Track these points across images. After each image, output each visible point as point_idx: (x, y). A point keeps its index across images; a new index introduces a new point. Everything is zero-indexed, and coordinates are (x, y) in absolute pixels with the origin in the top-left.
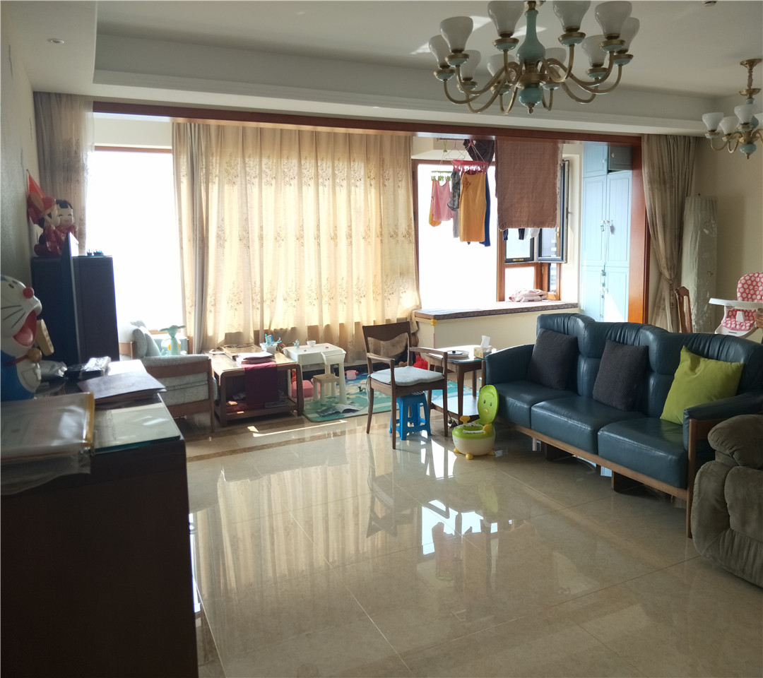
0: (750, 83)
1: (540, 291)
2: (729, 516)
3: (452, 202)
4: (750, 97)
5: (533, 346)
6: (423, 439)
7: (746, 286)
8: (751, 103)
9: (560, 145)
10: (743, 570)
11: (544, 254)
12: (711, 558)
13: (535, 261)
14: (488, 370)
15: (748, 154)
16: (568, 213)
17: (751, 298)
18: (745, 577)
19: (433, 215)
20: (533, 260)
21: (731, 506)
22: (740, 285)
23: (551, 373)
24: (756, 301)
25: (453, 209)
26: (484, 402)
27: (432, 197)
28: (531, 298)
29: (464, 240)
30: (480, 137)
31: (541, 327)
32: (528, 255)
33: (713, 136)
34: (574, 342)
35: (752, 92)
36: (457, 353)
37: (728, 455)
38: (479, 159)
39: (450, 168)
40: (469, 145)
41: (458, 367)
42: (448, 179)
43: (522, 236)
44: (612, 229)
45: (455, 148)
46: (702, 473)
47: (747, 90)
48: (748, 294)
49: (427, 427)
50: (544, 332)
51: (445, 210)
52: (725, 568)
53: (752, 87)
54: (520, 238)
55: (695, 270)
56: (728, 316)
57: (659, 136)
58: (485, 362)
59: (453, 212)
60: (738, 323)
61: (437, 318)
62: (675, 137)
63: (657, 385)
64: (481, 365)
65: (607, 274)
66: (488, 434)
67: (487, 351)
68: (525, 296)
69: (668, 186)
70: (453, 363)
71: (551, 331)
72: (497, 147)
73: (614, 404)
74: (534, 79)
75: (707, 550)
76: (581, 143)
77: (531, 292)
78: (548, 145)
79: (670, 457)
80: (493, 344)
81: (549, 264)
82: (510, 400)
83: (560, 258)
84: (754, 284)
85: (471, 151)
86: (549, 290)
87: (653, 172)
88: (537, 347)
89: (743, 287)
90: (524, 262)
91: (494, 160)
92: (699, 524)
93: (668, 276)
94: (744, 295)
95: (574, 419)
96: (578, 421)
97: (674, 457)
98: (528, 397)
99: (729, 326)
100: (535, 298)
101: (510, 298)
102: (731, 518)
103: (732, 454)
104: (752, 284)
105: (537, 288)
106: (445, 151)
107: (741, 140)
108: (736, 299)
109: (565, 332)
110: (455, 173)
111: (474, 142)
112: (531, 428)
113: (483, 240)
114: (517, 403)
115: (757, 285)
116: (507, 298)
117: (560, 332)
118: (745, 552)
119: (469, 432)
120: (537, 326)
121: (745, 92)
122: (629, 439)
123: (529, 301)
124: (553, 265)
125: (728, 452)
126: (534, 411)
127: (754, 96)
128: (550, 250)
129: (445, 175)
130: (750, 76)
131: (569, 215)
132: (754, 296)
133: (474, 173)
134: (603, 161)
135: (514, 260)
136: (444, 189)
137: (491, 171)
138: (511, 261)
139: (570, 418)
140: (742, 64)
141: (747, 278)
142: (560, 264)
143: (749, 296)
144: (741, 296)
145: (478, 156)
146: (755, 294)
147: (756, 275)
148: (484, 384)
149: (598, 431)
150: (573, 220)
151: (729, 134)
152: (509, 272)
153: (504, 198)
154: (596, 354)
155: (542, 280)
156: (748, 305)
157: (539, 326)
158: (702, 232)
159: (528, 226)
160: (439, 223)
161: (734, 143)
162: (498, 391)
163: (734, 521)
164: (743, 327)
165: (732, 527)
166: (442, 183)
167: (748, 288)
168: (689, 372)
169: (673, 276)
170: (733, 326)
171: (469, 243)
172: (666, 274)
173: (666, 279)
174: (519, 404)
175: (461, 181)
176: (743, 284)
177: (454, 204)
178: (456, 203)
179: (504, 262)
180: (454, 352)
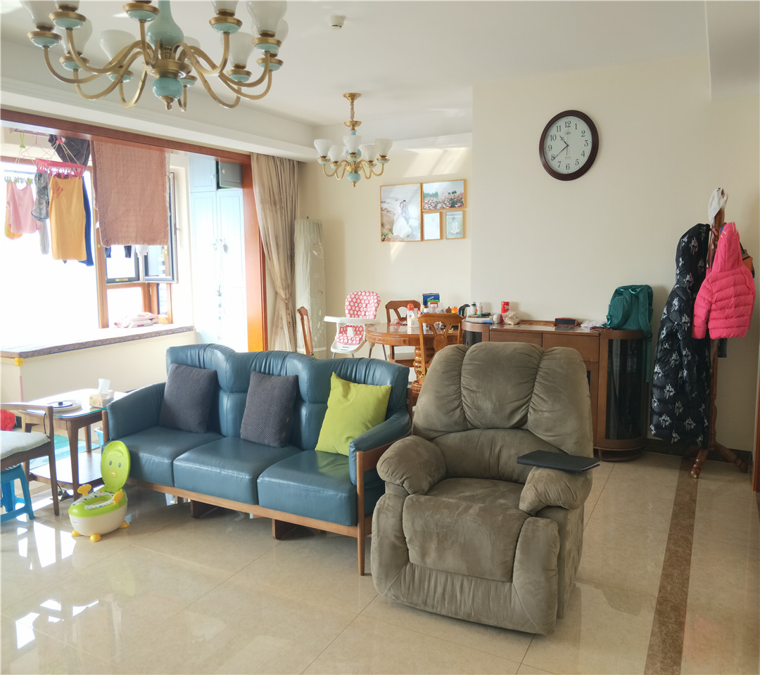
0: (352, 116)
1: (149, 314)
2: (408, 549)
3: (38, 210)
4: (353, 129)
5: (163, 386)
6: (21, 524)
7: (352, 304)
8: (354, 134)
9: (167, 155)
10: (425, 603)
11: (151, 272)
12: (393, 597)
13: (141, 280)
14: (111, 422)
15: (355, 183)
16: (176, 229)
17: (357, 314)
18: (427, 609)
19: (10, 225)
20: (139, 280)
21: (410, 540)
22: (347, 303)
23: (190, 415)
24: (361, 317)
25: (40, 219)
26: (110, 464)
27: (8, 203)
28: (141, 323)
29: (59, 258)
30: (70, 133)
31: (172, 362)
32: (133, 275)
33: (324, 162)
34: (214, 378)
35: (354, 124)
36: (65, 404)
37: (398, 485)
38: (72, 160)
39: (33, 169)
40: (58, 143)
41: (69, 423)
42: (29, 182)
43: (128, 253)
44: (226, 248)
45: (36, 144)
46: (379, 510)
47: (351, 122)
48: (354, 311)
49: (27, 509)
50: (177, 368)
51: (27, 219)
52: (407, 604)
53: (354, 120)
54: (126, 256)
55: (308, 290)
56: (341, 332)
57: (267, 156)
58: (106, 413)
59: (38, 223)
60: (349, 338)
61: (24, 355)
62: (282, 160)
63: (310, 415)
64: (101, 415)
65: (222, 294)
66: (120, 504)
67: (108, 398)
68: (134, 321)
69: (278, 207)
70: (61, 419)
71: (185, 366)
72: (93, 149)
73: (266, 442)
74: (172, 67)
75: (389, 590)
76: (186, 155)
77: (140, 316)
78: (154, 153)
79: (340, 494)
80: (114, 387)
81: (158, 285)
82: (145, 456)
83: (170, 277)
84: (359, 301)
85: (59, 150)
86: (159, 313)
87: (264, 192)
88: (170, 386)
89: (350, 305)
90: (130, 282)
91: (90, 163)
92: (380, 564)
93: (283, 296)
94: (351, 312)
95: (227, 469)
96: (233, 470)
97: (344, 495)
98: (168, 450)
99: (342, 341)
100: (144, 322)
101: (116, 324)
102: (409, 552)
103: (403, 483)
104: (356, 302)
105: (145, 311)
106: (23, 146)
107: (349, 168)
108: (345, 316)
109: (201, 366)
110: (40, 175)
111: (63, 140)
112: (174, 486)
113: (85, 258)
114: (154, 459)
115: (360, 302)
116: (111, 323)
117: (196, 367)
118: (426, 583)
119: (94, 507)
120: (167, 360)
121: (348, 124)
122: (294, 482)
123: (139, 326)
124: (163, 286)
125: (398, 482)
126: (177, 465)
127: (356, 128)
128: (157, 270)
129: (26, 177)
130: (352, 108)
131: (178, 232)
132: (359, 313)
133: (67, 177)
134: (212, 177)
135: (117, 280)
136: (25, 193)
137: (87, 176)
138: (113, 281)
139: (223, 467)
140: (345, 96)
141: (353, 296)
142: (170, 284)
143: (355, 313)
144: (349, 313)
145: (70, 157)
146: (359, 310)
147: (360, 293)
148: (108, 439)
149: (257, 478)
150: (182, 239)
151: (336, 162)
152: (112, 293)
153: (107, 210)
154: (241, 387)
155: (150, 303)
156: (356, 321)
157: (169, 362)
158: (312, 253)
159: (137, 243)
160: (20, 236)
161: (340, 171)
162: (128, 447)
163: (413, 555)
164: (354, 342)
165: (411, 560)
166: (20, 186)
167: (354, 305)
168: (342, 399)
169: (288, 296)
170: (346, 341)
171: (65, 262)
172: (282, 293)
173: (282, 299)
174: (156, 459)
175: (50, 186)
176: (350, 302)
177: (41, 214)
178: (44, 212)
179: (105, 283)
180: (61, 404)
